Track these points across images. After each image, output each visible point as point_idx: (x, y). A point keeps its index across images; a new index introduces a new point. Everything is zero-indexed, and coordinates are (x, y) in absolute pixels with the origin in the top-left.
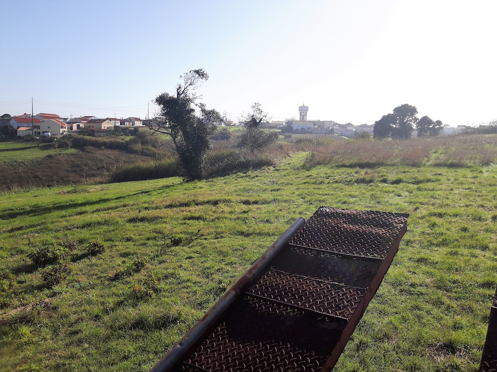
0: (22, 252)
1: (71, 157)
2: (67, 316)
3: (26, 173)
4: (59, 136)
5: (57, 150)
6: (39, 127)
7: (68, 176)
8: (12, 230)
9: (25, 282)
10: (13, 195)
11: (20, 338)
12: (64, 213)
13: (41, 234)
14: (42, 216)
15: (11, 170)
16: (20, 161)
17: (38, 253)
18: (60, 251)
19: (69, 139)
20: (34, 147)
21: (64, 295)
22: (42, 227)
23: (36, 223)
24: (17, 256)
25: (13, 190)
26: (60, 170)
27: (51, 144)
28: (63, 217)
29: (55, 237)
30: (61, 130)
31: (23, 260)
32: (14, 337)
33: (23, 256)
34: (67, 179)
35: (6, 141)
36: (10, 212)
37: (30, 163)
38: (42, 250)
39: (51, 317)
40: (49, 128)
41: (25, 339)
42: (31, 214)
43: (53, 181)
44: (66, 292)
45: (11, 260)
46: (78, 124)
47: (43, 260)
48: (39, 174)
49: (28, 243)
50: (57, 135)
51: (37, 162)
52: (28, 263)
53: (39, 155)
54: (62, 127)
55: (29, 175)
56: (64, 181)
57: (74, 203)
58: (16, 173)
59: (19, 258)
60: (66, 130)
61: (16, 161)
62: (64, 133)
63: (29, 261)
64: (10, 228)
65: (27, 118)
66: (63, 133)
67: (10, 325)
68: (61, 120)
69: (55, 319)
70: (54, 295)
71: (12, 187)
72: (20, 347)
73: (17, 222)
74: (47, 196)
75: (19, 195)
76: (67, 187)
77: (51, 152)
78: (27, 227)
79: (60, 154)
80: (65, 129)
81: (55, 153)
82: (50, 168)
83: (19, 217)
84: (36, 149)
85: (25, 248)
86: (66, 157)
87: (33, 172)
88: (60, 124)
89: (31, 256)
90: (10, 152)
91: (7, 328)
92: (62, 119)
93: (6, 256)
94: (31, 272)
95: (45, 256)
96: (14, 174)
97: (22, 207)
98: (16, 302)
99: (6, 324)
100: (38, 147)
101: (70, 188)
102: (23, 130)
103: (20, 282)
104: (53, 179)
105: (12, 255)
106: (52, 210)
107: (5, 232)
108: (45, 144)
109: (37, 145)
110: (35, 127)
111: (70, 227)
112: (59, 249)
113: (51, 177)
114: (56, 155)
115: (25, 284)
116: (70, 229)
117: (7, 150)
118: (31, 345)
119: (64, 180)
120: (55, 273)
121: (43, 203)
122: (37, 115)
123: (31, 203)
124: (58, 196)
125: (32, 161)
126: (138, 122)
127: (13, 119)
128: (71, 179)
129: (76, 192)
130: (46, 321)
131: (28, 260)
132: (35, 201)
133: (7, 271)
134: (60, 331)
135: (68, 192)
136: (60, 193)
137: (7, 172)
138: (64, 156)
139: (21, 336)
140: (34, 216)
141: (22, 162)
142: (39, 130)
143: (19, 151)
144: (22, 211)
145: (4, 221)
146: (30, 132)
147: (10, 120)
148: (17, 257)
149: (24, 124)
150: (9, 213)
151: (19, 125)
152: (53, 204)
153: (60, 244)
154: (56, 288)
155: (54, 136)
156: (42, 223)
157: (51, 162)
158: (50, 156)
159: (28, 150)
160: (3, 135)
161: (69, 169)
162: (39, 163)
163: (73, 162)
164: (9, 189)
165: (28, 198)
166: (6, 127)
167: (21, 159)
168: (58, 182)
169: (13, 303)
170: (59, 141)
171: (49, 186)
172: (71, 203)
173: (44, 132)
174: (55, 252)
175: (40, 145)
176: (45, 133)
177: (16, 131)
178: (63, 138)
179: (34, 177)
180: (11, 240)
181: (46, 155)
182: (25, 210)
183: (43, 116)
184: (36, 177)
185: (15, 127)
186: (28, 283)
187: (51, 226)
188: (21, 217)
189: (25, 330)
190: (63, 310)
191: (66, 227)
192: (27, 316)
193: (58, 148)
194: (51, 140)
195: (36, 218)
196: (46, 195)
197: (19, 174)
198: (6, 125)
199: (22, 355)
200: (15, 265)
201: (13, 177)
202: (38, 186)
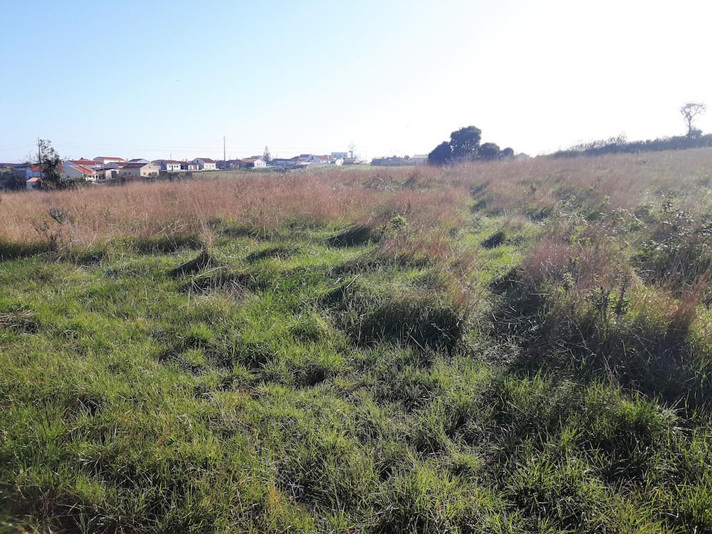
46: (113, 170)
60: (94, 179)
126: (208, 164)
127: (28, 168)
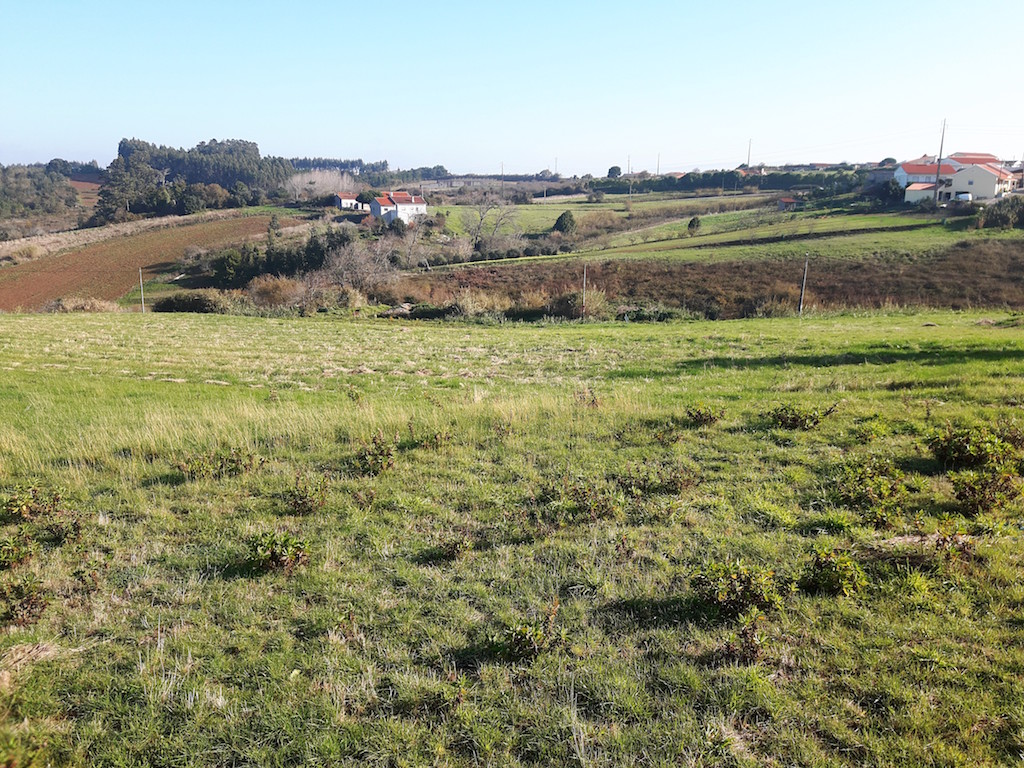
0: (913, 432)
1: (1011, 247)
2: (1005, 585)
3: (911, 276)
4: (991, 202)
5: (980, 231)
6: (948, 183)
7: (998, 290)
8: (893, 387)
9: (919, 491)
10: (885, 318)
11: (910, 593)
12: (993, 366)
13: (950, 403)
14: (948, 368)
15: (884, 269)
16: (903, 251)
17: (947, 440)
18: (992, 446)
19: (1012, 207)
20: (935, 224)
21: (998, 538)
22: (952, 389)
23: (940, 379)
24: (903, 437)
25: (883, 310)
26: (981, 275)
27: (971, 219)
28: (995, 375)
29: (981, 415)
30: (998, 188)
31: (916, 448)
32: (899, 587)
33: (917, 440)
34: (995, 295)
35: (883, 213)
36: (884, 350)
37: (922, 256)
38: (956, 436)
39: (971, 574)
40: (971, 183)
41: (918, 599)
42: (923, 361)
43: (963, 296)
44: (1003, 534)
45: (893, 444)
47: (956, 455)
48: (937, 280)
49: (925, 416)
50: (985, 198)
51: (936, 255)
52: (924, 456)
53: (943, 240)
54: (1000, 181)
55: (918, 281)
56: (989, 300)
57: (1014, 349)
58: (892, 275)
59: (909, 442)
60: (1008, 187)
61: (895, 253)
62: (1004, 195)
63: (926, 452)
64: (889, 381)
65: (928, 164)
66: (999, 194)
67: (893, 563)
68: (999, 166)
69: (981, 582)
70: (977, 532)
71: (884, 302)
72: (908, 610)
73: (898, 372)
74: (954, 327)
75: (897, 319)
76: (994, 314)
77: (969, 235)
78: (921, 385)
79: (986, 241)
80: (1006, 186)
81: (977, 238)
82: (961, 269)
83: (900, 363)
84: (938, 229)
85: (920, 425)
86: (999, 248)
87: (926, 276)
88: (997, 174)
89: (932, 442)
90: (885, 234)
91: (886, 568)
92: (1002, 162)
93: (884, 432)
94: (931, 475)
95: (960, 449)
96: (890, 278)
97: (904, 345)
98: (901, 523)
99: (884, 559)
100: (941, 224)
101: (1003, 316)
102: (916, 190)
103: (911, 489)
104: (965, 292)
105: (895, 433)
106: (966, 358)
107: (879, 387)
108: (956, 218)
109: (940, 221)
110: (941, 182)
111: (1013, 400)
112: (990, 442)
113: (961, 288)
114: (977, 242)
115: (917, 496)
116: (1013, 404)
117: (882, 230)
118: (931, 615)
119: (987, 297)
120: (984, 488)
121: (946, 340)
122: (950, 157)
123: (923, 338)
124: (976, 331)
125: (927, 253)
127: (900, 169)
128: (1005, 296)
129: (1016, 325)
130: (961, 578)
131: (925, 449)
132: (928, 336)
133: (888, 461)
134: (988, 608)
135: (999, 324)
136: (979, 324)
137: (877, 272)
138: (995, 244)
139: (910, 591)
140: (931, 364)
141: (907, 255)
142: (948, 190)
143: (905, 233)
144: (905, 352)
145: (873, 366)
146: (931, 194)
147: (894, 170)
148: (905, 440)
149: (920, 176)
150: (882, 353)
151: (910, 180)
152: (968, 346)
153: (992, 432)
154: (982, 519)
155: (979, 202)
156: (952, 382)
157: (965, 258)
158: (964, 245)
159: (923, 230)
160: (878, 200)
161: (1003, 274)
162: (940, 258)
163: (1013, 259)
164: (877, 305)
165: (914, 328)
166: (886, 184)
167: (905, 248)
168: (973, 299)
169: (898, 524)
170: (989, 212)
171: (955, 307)
172: (1008, 348)
173: (958, 193)
174: (982, 445)
175: (948, 220)
176: (961, 196)
177: (903, 192)
178: (999, 205)
179: (925, 287)
180: (891, 403)
181: (955, 242)
182: (911, 352)
183: (963, 159)
184: (929, 286)
185: (903, 184)
186: (924, 495)
187: (971, 391)
188: (904, 363)
189: (918, 580)
190: (997, 568)
191: (1004, 398)
192: (923, 557)
193: (985, 226)
194: (972, 209)
195: (935, 369)
196: (951, 325)
197: (898, 279)
198: (886, 179)
199: (913, 626)
200: (900, 454)
201: (887, 284)
202: (932, 304)
